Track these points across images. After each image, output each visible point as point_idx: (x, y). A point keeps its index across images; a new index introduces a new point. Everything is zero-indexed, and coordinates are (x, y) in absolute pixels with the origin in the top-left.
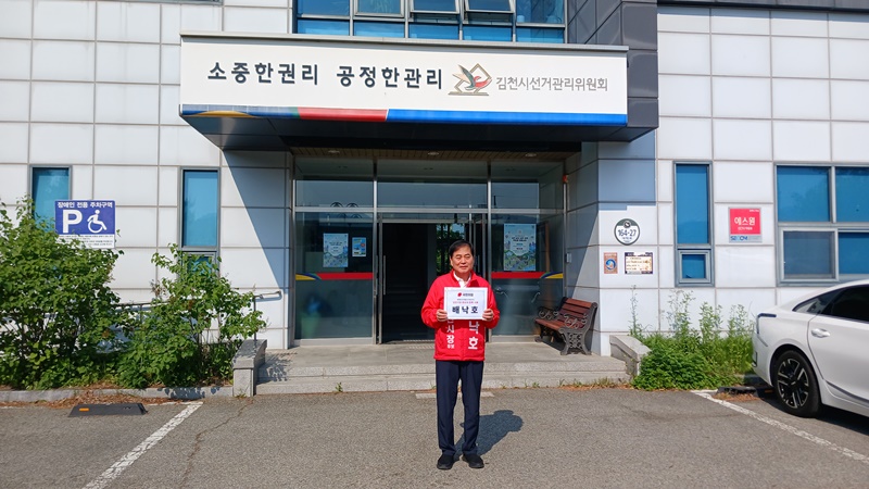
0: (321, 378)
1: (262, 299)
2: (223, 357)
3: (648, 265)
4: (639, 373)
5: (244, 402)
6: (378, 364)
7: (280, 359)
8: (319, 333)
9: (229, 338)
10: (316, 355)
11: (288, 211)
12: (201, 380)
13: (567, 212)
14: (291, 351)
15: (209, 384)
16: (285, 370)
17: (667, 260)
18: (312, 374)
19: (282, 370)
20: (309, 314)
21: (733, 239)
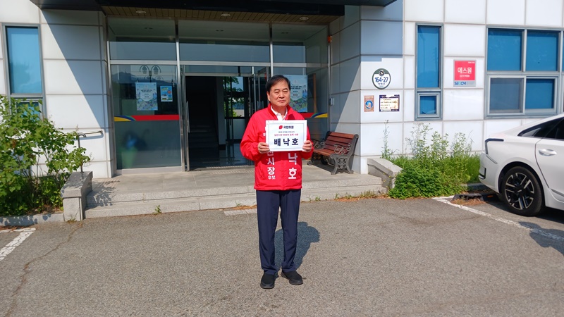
0: (142, 202)
1: (85, 137)
2: (53, 188)
3: (397, 104)
4: (393, 186)
5: (74, 226)
6: (191, 188)
7: (106, 186)
8: (137, 164)
9: (57, 171)
10: (135, 182)
11: (104, 63)
12: (32, 209)
13: (331, 65)
14: (114, 179)
15: (41, 212)
16: (110, 196)
17: (410, 100)
18: (132, 199)
19: (107, 196)
20: (127, 148)
21: (456, 84)
